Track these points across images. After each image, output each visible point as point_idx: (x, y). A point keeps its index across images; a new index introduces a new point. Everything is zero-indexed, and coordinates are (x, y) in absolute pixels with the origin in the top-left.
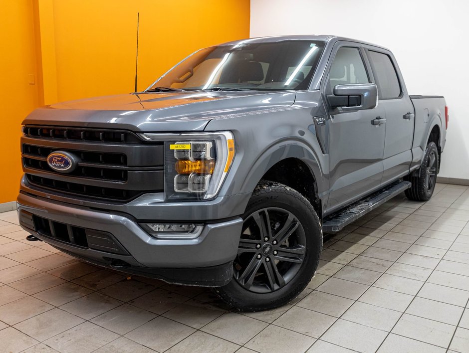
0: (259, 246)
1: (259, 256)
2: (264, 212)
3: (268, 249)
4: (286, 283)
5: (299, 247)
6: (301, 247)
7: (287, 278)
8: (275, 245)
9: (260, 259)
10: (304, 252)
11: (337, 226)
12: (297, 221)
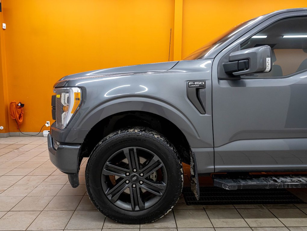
0: (128, 174)
1: (127, 182)
2: (133, 149)
3: (135, 178)
4: (145, 208)
5: (161, 183)
6: (163, 184)
7: (147, 205)
8: (141, 176)
9: (127, 184)
10: (164, 189)
11: (227, 185)
12: (161, 163)
